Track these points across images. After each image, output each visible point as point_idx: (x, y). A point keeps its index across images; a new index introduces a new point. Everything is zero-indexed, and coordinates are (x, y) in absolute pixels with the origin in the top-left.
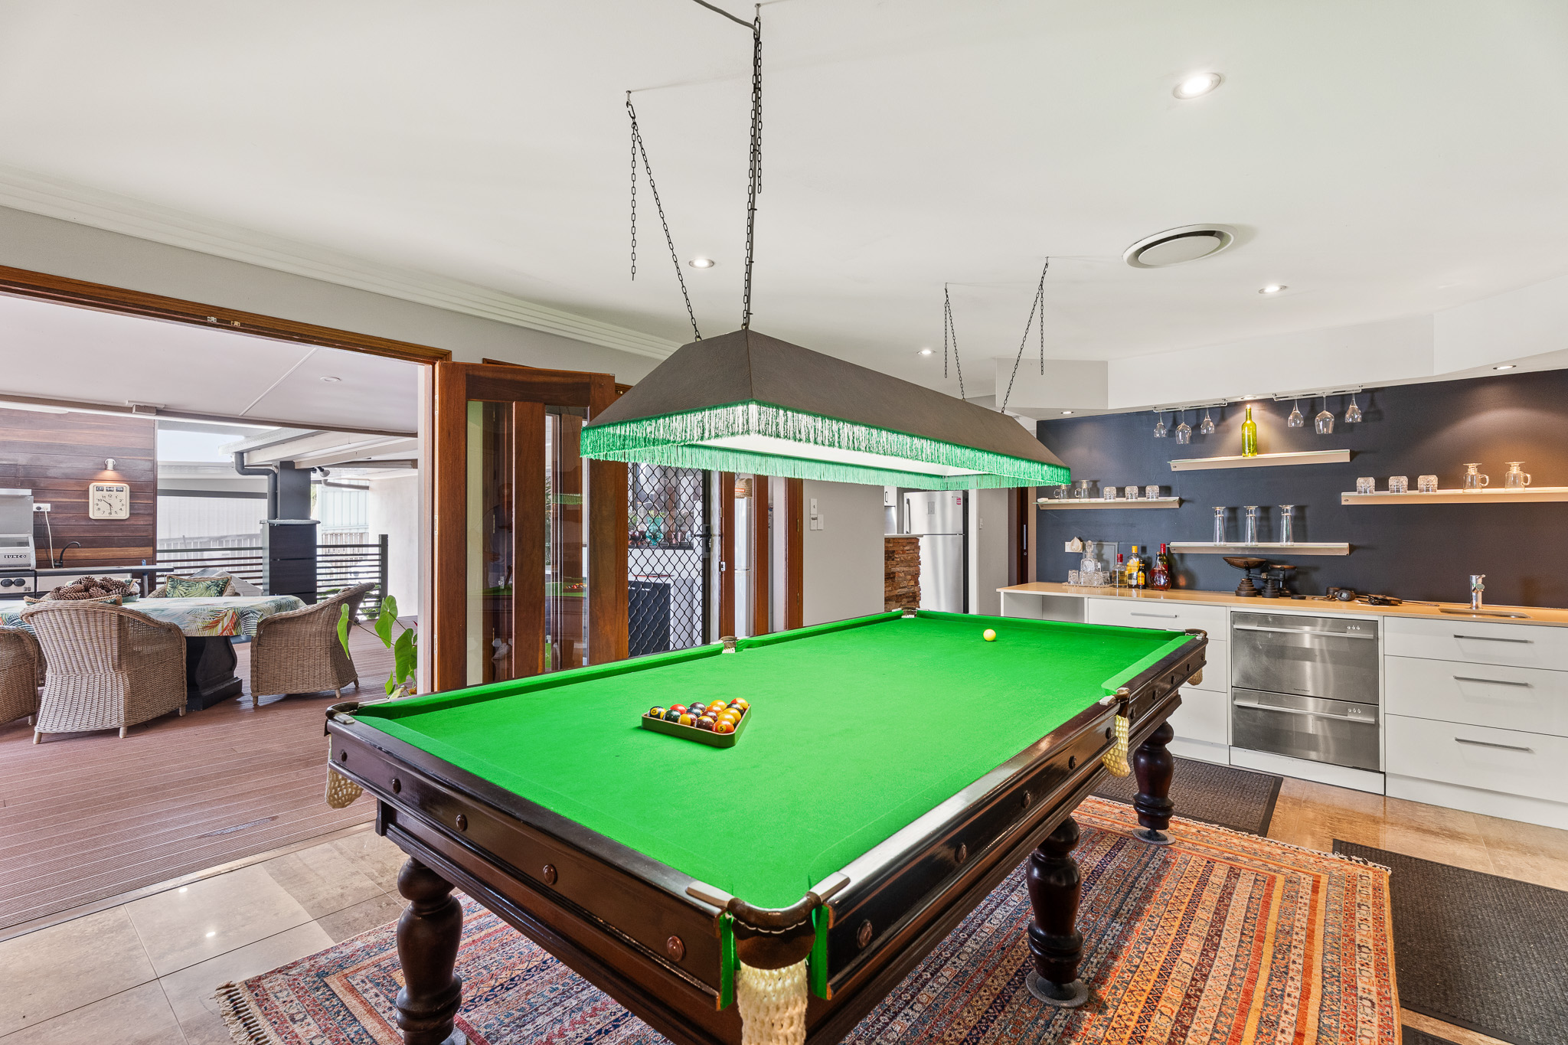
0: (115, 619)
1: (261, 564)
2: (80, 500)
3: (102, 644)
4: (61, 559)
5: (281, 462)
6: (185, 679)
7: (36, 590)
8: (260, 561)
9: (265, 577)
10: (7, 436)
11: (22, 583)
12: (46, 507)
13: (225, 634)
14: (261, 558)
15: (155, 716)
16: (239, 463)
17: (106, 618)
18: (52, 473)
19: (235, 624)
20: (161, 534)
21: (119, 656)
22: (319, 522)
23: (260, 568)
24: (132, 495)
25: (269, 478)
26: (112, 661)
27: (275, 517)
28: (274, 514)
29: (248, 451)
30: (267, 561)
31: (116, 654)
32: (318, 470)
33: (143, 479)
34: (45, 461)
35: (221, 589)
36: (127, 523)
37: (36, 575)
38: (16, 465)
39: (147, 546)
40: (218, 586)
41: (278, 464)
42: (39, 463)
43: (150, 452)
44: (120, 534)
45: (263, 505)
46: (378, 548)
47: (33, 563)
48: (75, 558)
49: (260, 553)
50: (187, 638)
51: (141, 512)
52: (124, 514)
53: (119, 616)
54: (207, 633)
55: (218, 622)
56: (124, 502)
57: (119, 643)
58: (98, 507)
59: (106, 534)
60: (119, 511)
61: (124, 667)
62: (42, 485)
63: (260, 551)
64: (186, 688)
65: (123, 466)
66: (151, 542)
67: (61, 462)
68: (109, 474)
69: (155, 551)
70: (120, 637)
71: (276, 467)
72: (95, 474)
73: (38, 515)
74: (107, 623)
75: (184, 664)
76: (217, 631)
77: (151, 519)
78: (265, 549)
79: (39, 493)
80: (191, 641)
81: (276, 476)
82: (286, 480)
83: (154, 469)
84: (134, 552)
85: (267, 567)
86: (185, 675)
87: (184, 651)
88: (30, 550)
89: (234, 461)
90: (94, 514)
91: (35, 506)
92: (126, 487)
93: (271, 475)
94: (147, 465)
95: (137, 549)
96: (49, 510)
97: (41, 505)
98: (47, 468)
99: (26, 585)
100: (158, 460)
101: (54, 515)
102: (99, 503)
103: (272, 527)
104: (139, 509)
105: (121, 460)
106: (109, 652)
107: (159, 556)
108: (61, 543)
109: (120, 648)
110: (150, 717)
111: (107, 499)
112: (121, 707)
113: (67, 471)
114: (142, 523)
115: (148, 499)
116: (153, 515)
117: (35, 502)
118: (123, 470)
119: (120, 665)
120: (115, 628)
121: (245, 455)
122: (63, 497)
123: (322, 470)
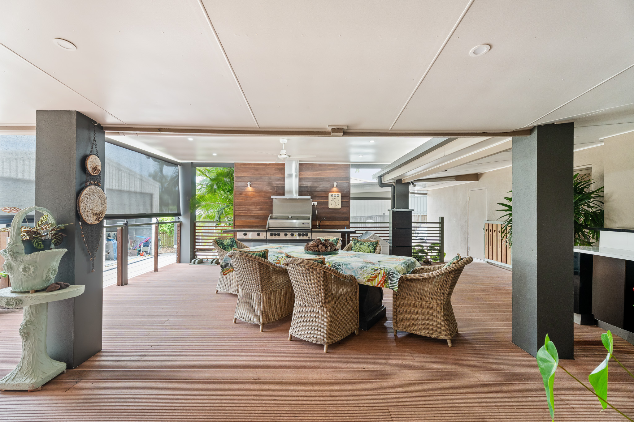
0: (322, 273)
1: (388, 230)
2: (326, 201)
3: (316, 287)
4: (320, 225)
5: (396, 180)
6: (358, 311)
7: (311, 238)
8: (388, 229)
9: (390, 237)
10: (305, 175)
11: (307, 235)
12: (316, 203)
13: (379, 286)
14: (388, 227)
15: (342, 338)
16: (380, 181)
17: (318, 272)
18: (318, 189)
19: (385, 280)
20: (352, 215)
21: (325, 297)
22: (414, 210)
23: (388, 232)
24: (342, 198)
25: (391, 188)
26: (321, 300)
27: (394, 208)
28: (393, 207)
29: (383, 175)
30: (391, 229)
31: (323, 295)
32: (411, 184)
33: (346, 191)
34: (316, 184)
35: (375, 247)
36: (340, 210)
37: (311, 232)
38: (308, 187)
39: (347, 221)
40: (373, 245)
41: (395, 181)
42: (314, 186)
43: (348, 179)
44: (338, 215)
45: (389, 203)
46: (439, 224)
47: (310, 227)
48: (324, 225)
49: (387, 225)
50: (359, 284)
51: (345, 205)
52: (339, 206)
53: (324, 272)
54: (369, 284)
55: (375, 277)
56: (339, 201)
57: (325, 289)
58: (331, 203)
59: (334, 215)
60: (338, 205)
61: (327, 304)
62: (315, 194)
63: (388, 224)
64: (358, 317)
65: (339, 185)
66: (348, 218)
67: (320, 185)
68: (335, 189)
69: (350, 223)
70: (325, 285)
71: (394, 183)
72: (330, 189)
73: (314, 206)
74: (318, 275)
75: (358, 301)
76: (375, 283)
77: (348, 208)
78: (390, 223)
79: (313, 197)
80: (361, 286)
81: (394, 187)
82: (399, 188)
83: (349, 186)
84: (343, 223)
85: (391, 232)
86: (358, 308)
87: (358, 293)
88: (310, 221)
89: (378, 181)
90: (330, 206)
91: (313, 203)
92: (340, 194)
93: (392, 187)
94: (347, 185)
95: (343, 222)
96: (317, 205)
97: (315, 203)
98: (316, 187)
99: (308, 236)
100: (351, 183)
101: (318, 207)
102: (331, 201)
103: (394, 213)
104: (345, 204)
105: (339, 183)
106: (320, 294)
107: (351, 225)
108: (320, 219)
109: (325, 292)
110: (340, 339)
111: (334, 200)
112: (325, 330)
113: (322, 188)
114: (345, 210)
115: (347, 200)
116: (349, 207)
117: (313, 201)
118: (339, 187)
119: (325, 302)
120: (322, 279)
121: (382, 177)
122: (321, 199)
123: (413, 184)
